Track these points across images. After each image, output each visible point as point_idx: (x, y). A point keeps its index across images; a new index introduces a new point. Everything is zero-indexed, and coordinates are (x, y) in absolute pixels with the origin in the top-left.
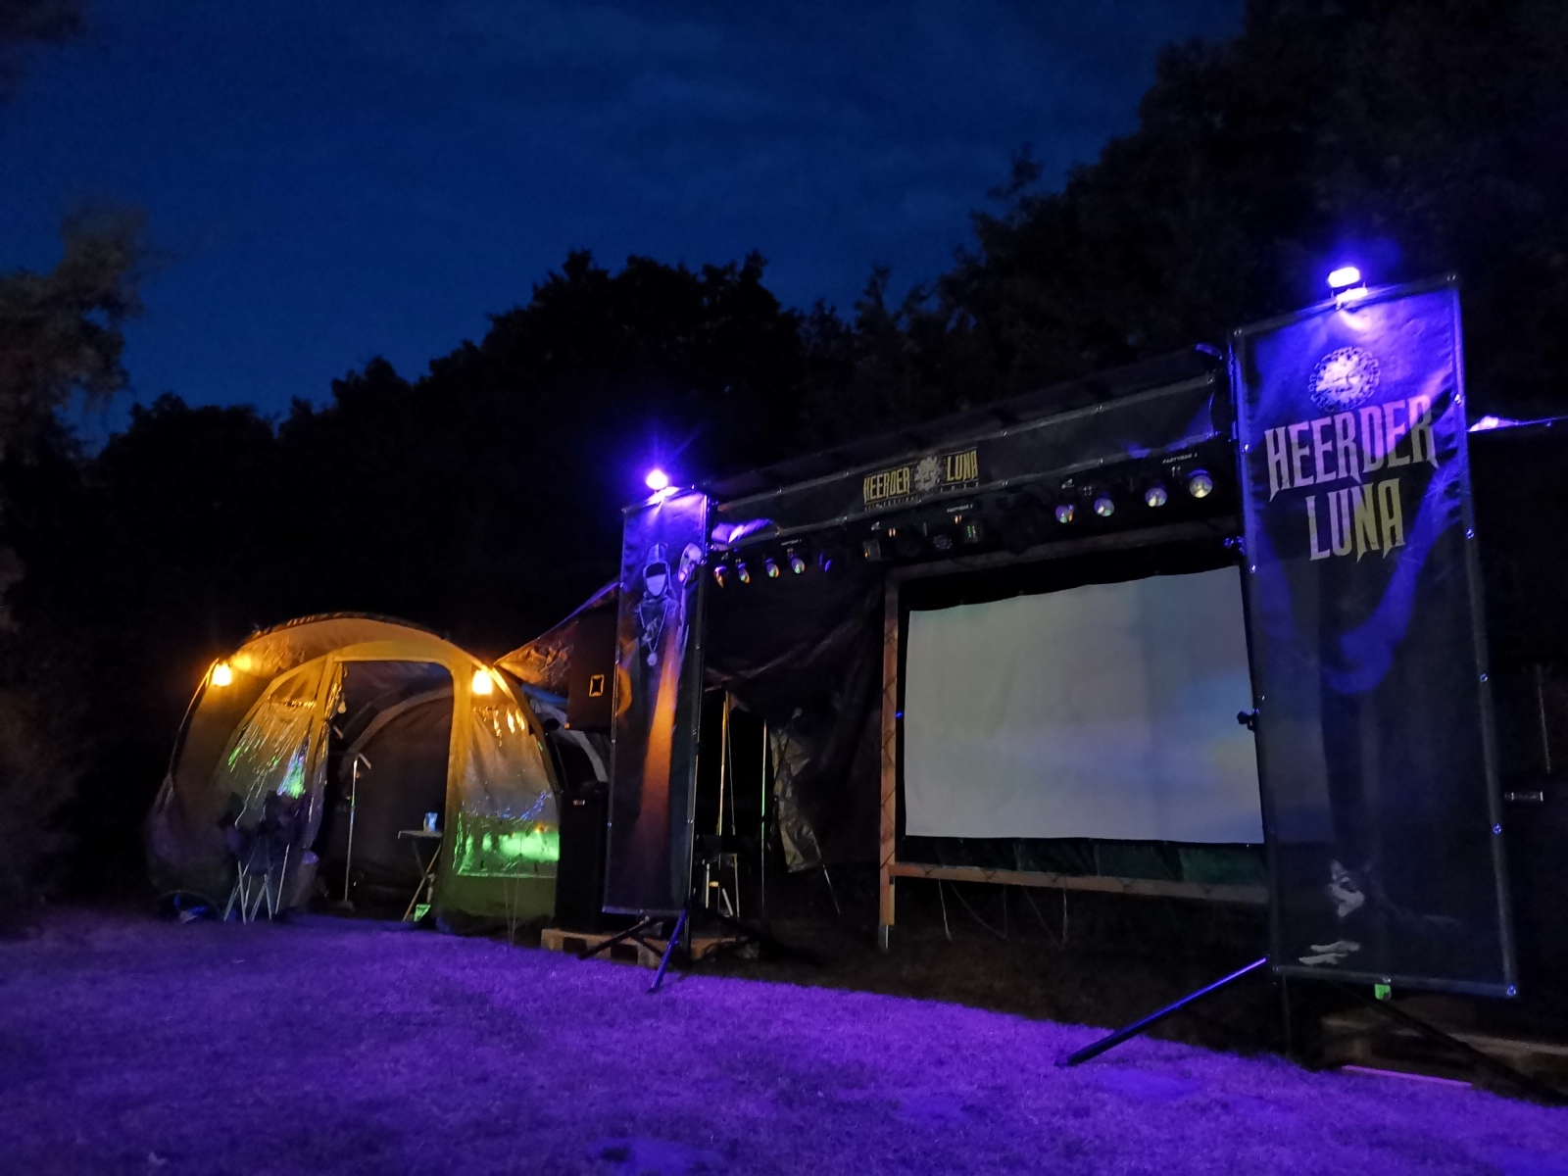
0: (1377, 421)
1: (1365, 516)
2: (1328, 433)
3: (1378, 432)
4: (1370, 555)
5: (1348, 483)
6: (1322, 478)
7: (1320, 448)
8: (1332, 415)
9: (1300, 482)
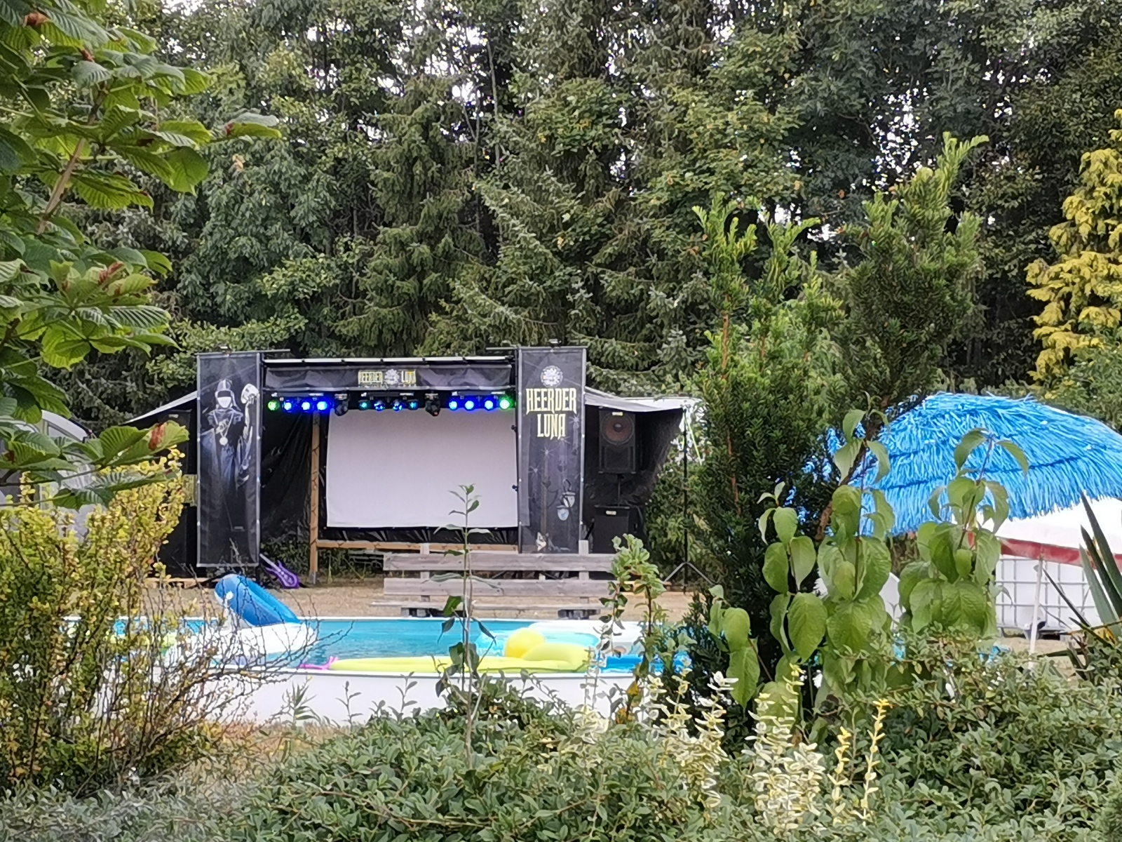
0: (560, 394)
1: (554, 424)
2: (546, 394)
3: (561, 398)
4: (555, 438)
5: (550, 412)
6: (544, 409)
7: (544, 399)
8: (547, 389)
9: (537, 409)
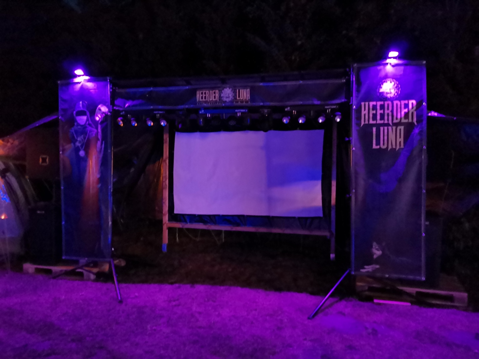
0: (399, 106)
1: (392, 136)
3: (399, 110)
4: (392, 149)
6: (379, 122)
7: (379, 112)
8: (384, 101)
9: (371, 122)
